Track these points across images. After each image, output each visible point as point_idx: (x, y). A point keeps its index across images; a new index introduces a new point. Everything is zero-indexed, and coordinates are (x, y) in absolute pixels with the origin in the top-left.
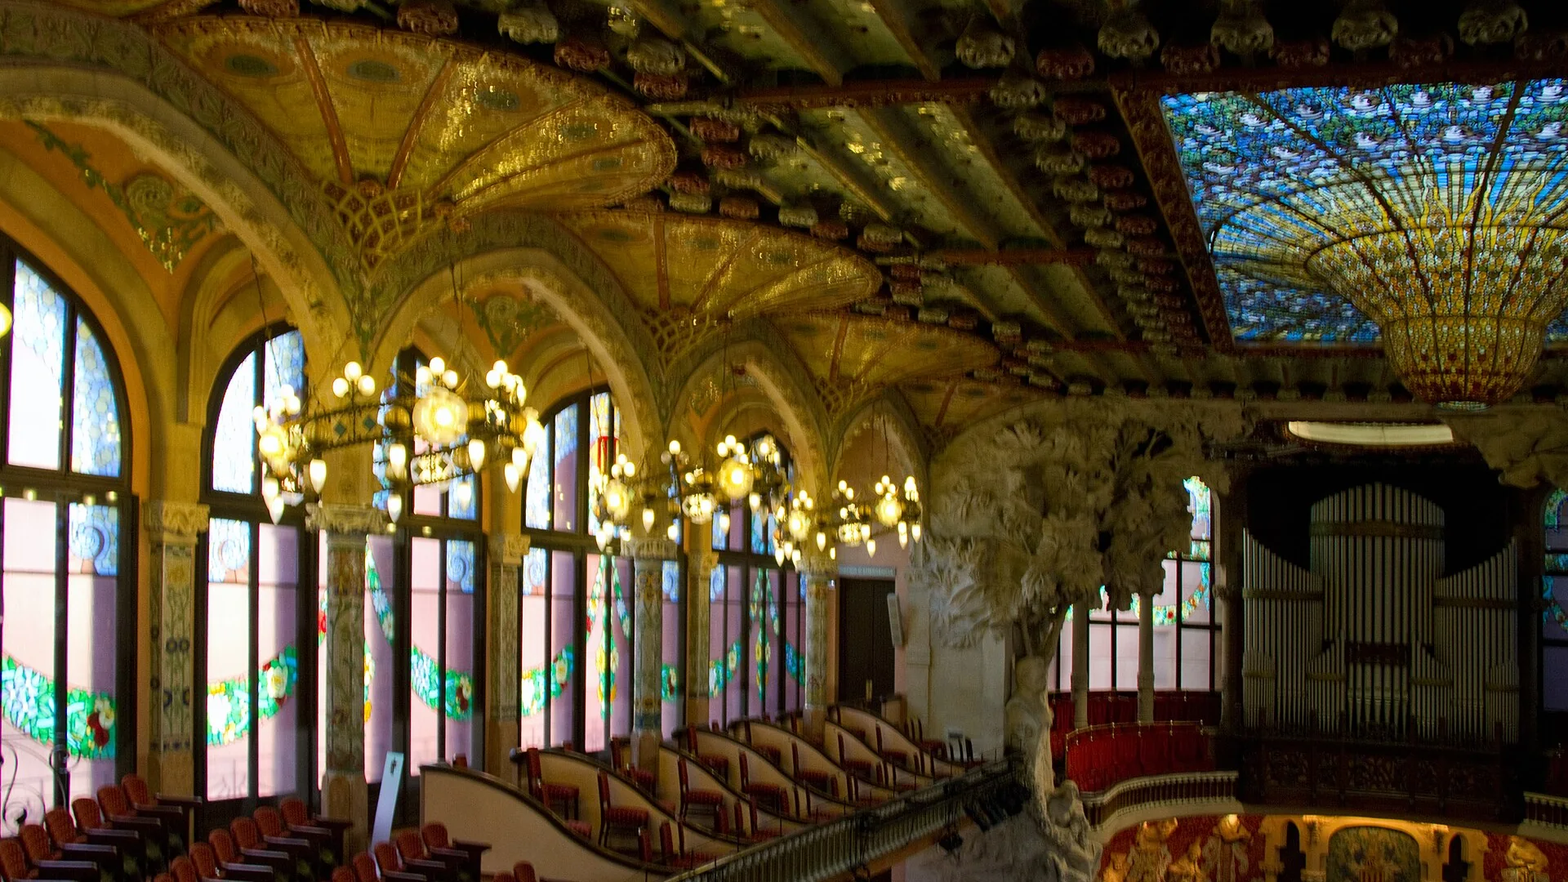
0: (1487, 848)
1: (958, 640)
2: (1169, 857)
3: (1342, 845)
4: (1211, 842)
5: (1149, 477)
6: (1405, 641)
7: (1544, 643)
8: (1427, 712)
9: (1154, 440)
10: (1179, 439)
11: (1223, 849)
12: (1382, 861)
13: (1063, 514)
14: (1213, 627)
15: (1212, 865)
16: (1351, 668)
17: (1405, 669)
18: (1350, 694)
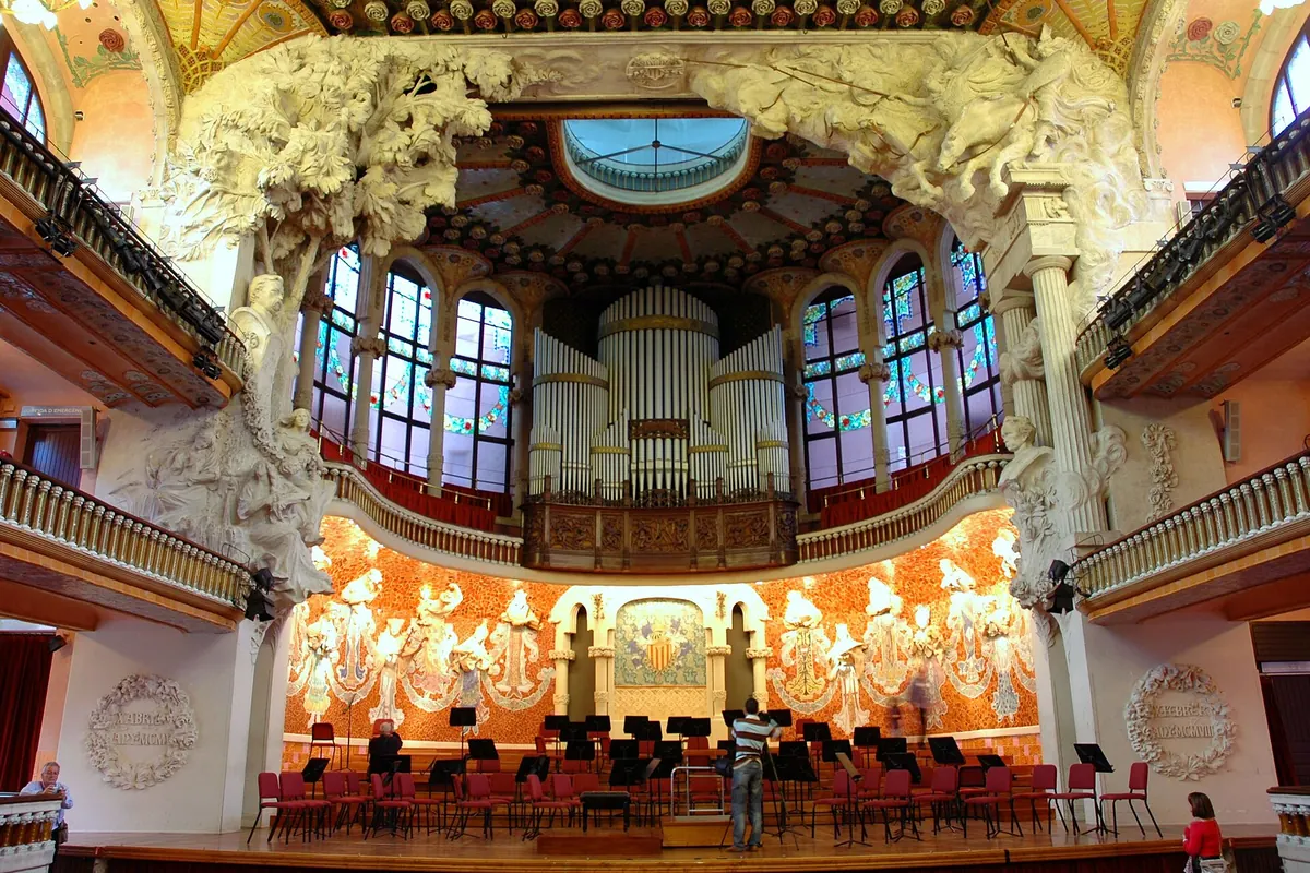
0: (766, 617)
1: (188, 251)
2: (455, 638)
3: (629, 622)
4: (501, 628)
5: (410, 115)
6: (684, 417)
7: (808, 438)
8: (705, 474)
9: (419, 85)
10: (442, 82)
11: (512, 636)
12: (669, 635)
13: (313, 124)
14: (508, 442)
15: (500, 651)
16: (634, 442)
17: (684, 441)
18: (634, 467)
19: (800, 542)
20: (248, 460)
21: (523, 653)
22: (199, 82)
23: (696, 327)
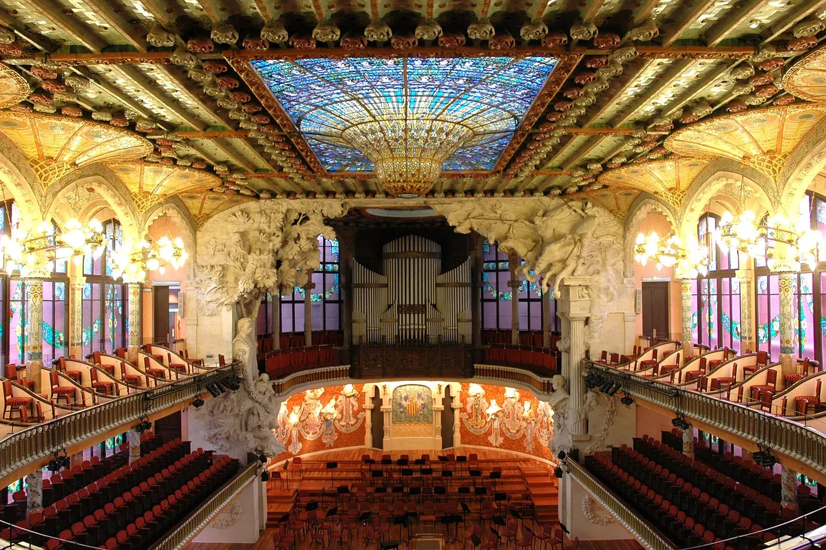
0: (461, 390)
1: (210, 312)
2: (321, 405)
3: (398, 394)
4: (341, 398)
5: (299, 234)
6: (424, 303)
7: (483, 300)
8: (433, 332)
9: (301, 218)
10: (312, 217)
11: (346, 401)
12: (416, 400)
13: (258, 252)
14: (339, 302)
15: (341, 408)
16: (400, 315)
17: (424, 315)
18: (400, 327)
19: (475, 367)
20: (248, 404)
21: (351, 407)
22: (202, 225)
23: (430, 255)
